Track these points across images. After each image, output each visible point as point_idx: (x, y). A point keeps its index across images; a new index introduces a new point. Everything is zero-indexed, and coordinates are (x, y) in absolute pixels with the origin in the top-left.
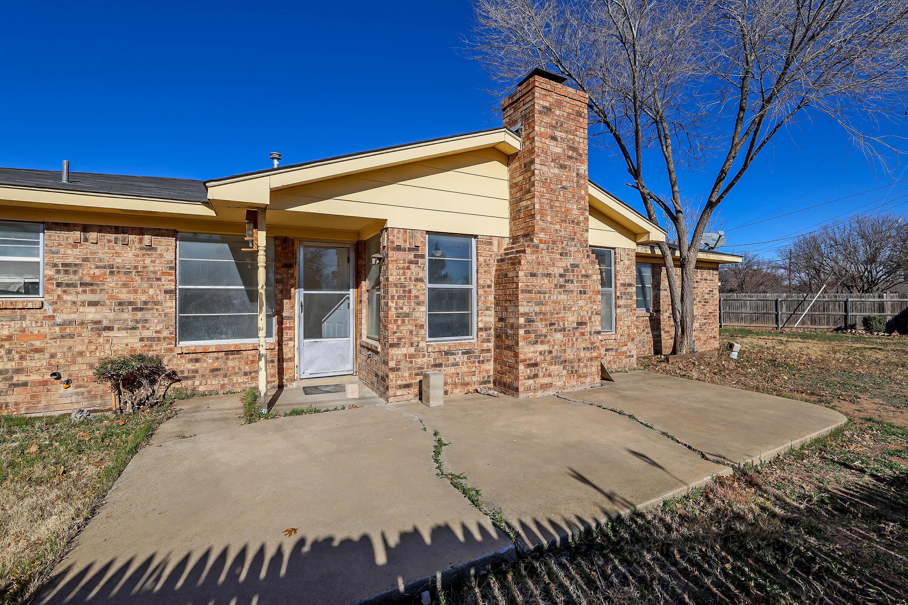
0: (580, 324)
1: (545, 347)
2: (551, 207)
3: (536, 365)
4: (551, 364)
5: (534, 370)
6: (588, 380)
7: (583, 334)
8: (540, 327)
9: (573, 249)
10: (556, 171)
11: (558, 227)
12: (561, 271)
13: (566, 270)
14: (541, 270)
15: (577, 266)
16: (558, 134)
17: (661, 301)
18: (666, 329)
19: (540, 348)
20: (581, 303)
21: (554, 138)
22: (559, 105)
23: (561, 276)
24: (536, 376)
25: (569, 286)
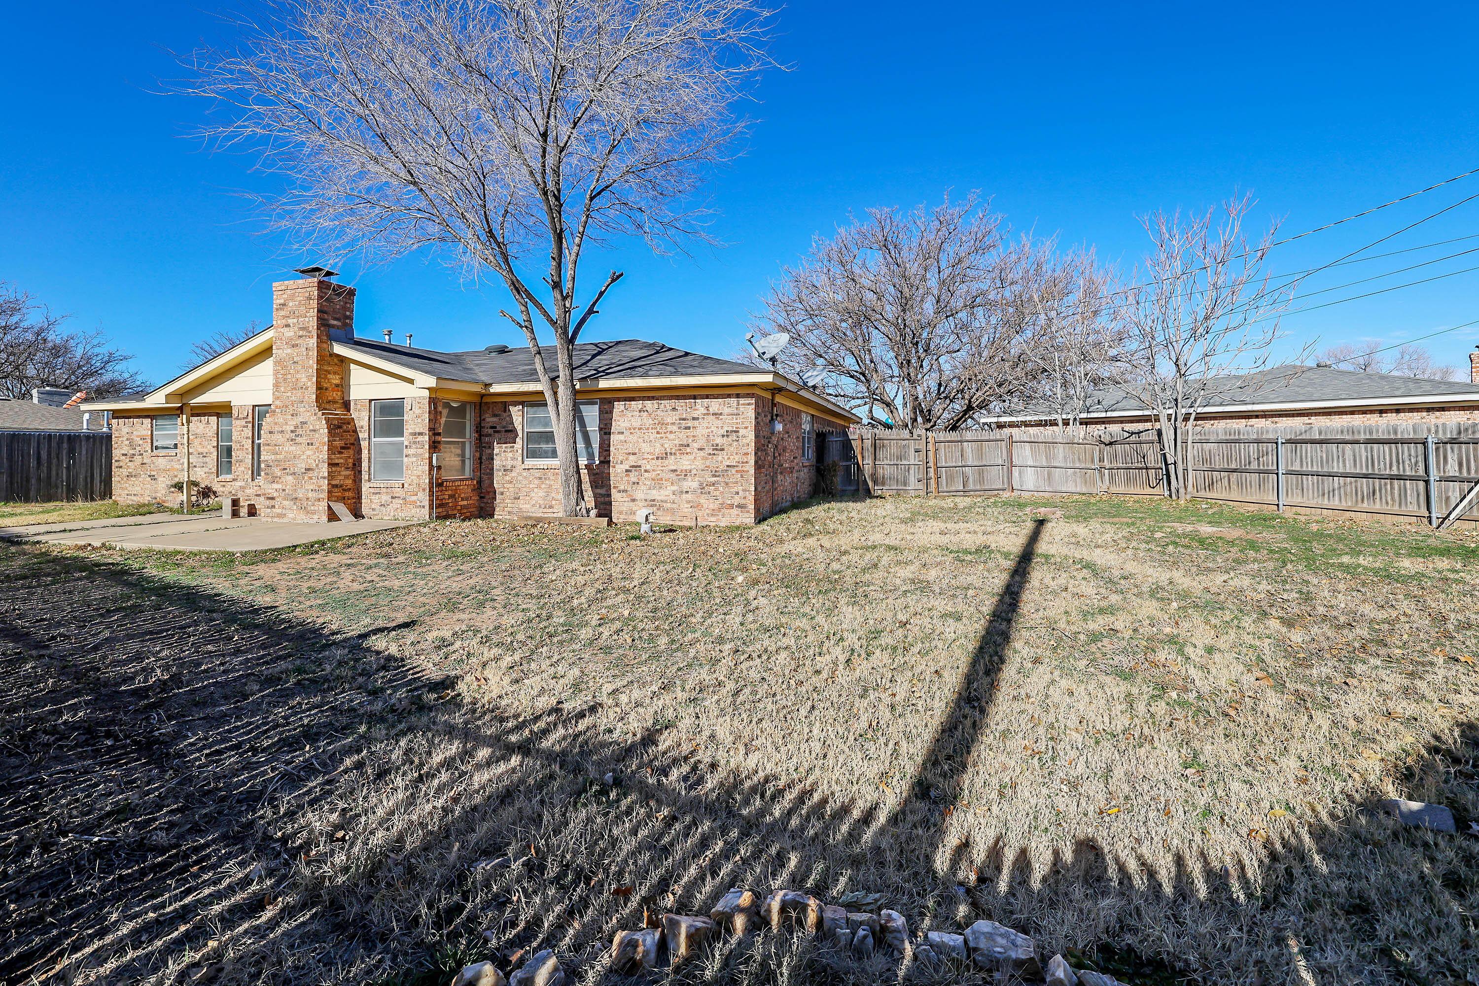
0: (308, 470)
1: (279, 486)
2: (285, 380)
3: (273, 498)
4: (285, 499)
5: (272, 502)
6: (316, 517)
7: (311, 478)
8: (277, 472)
9: (302, 410)
10: (289, 351)
11: (289, 394)
12: (292, 428)
13: (296, 427)
14: (277, 428)
15: (306, 423)
16: (290, 321)
17: (612, 449)
18: (622, 488)
19: (275, 486)
20: (309, 453)
21: (288, 326)
22: (292, 298)
23: (292, 432)
24: (273, 507)
25: (299, 440)
